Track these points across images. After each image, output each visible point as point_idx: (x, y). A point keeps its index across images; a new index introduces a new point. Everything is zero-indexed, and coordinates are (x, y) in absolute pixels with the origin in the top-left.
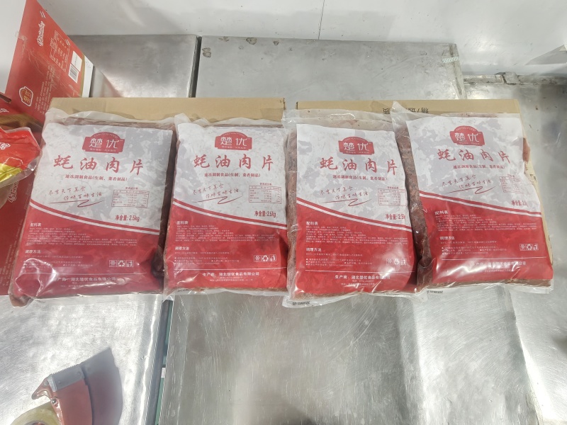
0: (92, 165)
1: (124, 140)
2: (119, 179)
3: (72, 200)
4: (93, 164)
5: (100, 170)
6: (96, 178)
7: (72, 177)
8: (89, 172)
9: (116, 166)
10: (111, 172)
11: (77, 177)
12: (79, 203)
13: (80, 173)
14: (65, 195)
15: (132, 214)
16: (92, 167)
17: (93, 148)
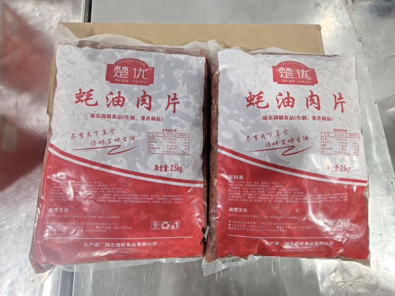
0: (119, 101)
1: (153, 68)
2: (153, 119)
3: (101, 145)
4: (121, 99)
5: (130, 107)
6: (127, 117)
7: (98, 116)
8: (117, 110)
9: (147, 101)
10: (142, 110)
11: (104, 116)
12: (110, 149)
13: (107, 111)
14: (91, 139)
15: (173, 163)
16: (121, 103)
17: (119, 78)
